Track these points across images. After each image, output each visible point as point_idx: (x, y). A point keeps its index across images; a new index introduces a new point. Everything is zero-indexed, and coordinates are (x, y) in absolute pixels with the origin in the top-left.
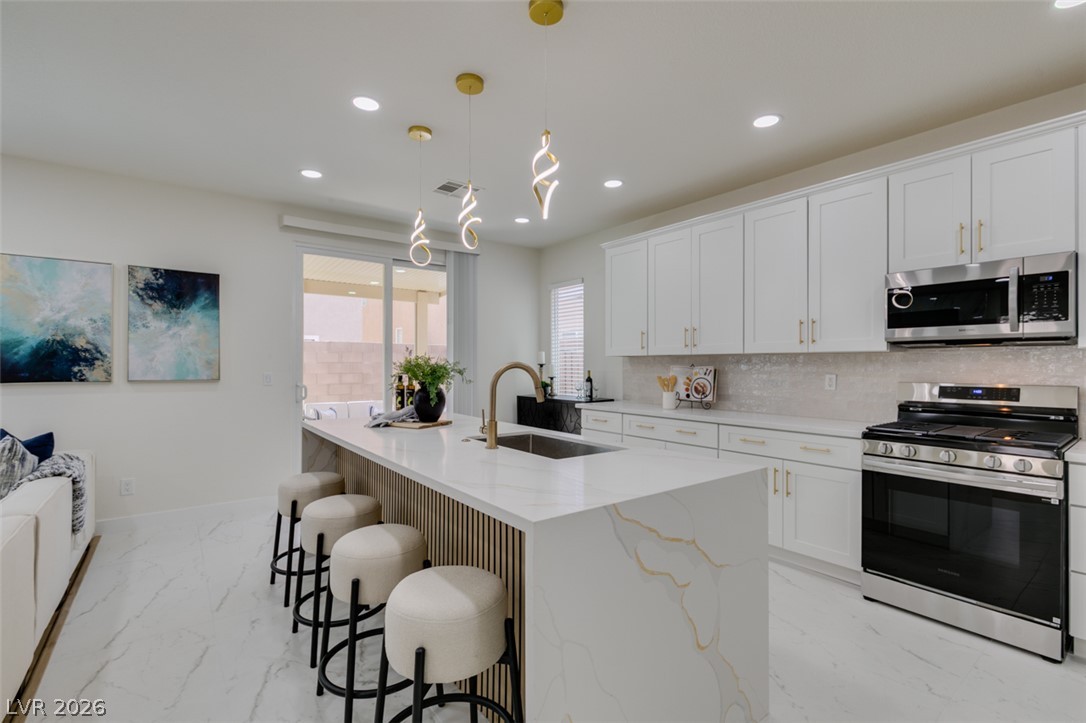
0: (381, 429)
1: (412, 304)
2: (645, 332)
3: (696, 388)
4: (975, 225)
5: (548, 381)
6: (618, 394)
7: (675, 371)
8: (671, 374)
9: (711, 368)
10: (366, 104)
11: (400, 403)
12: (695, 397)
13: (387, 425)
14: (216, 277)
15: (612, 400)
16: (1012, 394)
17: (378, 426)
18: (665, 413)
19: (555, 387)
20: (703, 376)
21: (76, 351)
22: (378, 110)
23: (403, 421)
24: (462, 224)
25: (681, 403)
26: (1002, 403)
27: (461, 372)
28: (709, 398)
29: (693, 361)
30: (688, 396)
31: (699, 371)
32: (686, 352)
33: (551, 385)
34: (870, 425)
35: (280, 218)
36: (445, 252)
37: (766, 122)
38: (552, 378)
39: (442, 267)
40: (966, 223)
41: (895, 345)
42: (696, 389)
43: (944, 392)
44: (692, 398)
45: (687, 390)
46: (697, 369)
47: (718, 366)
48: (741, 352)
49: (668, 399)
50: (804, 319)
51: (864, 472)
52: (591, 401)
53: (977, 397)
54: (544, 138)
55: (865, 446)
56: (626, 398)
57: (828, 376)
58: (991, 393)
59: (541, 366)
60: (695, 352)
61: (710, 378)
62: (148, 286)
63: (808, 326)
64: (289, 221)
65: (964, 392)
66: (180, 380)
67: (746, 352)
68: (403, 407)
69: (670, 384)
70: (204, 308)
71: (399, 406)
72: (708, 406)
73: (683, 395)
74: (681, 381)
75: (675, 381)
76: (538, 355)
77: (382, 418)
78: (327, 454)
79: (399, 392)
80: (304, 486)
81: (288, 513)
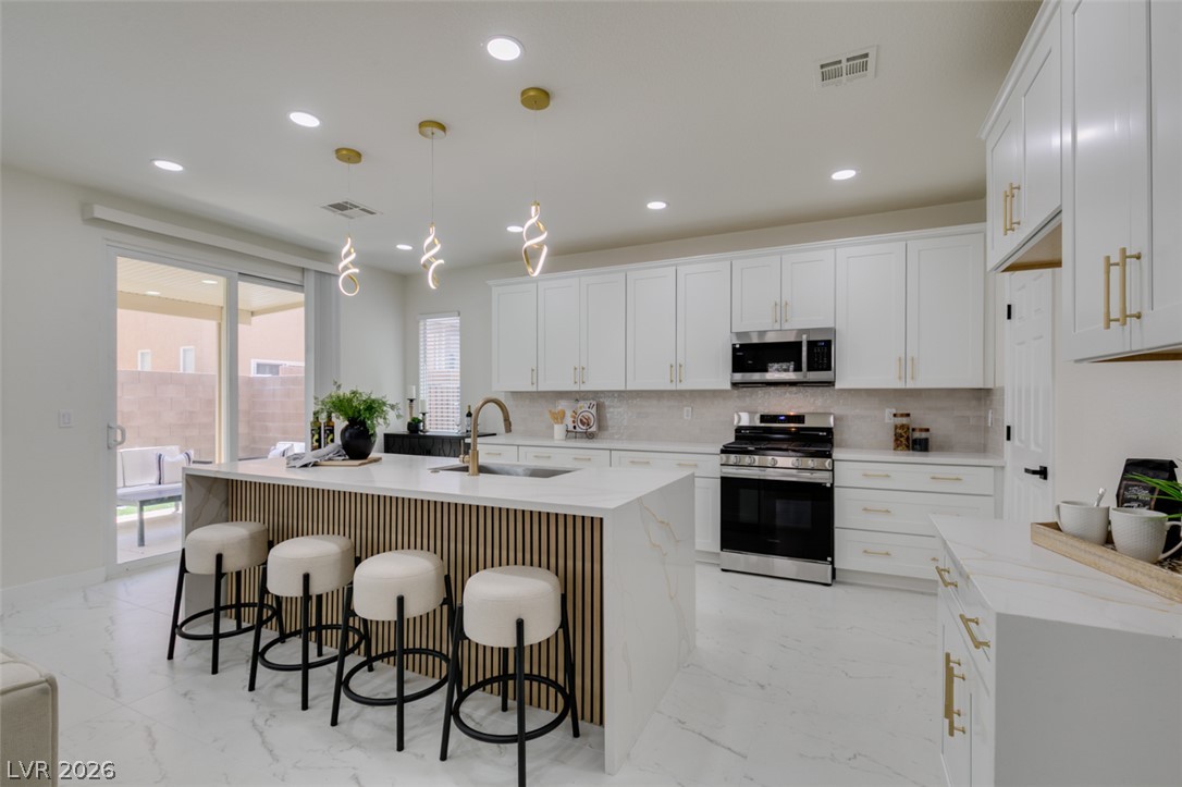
0: (310, 469)
2: (534, 368)
3: (581, 420)
4: (783, 304)
5: (421, 417)
7: (562, 405)
8: (560, 408)
9: (594, 403)
10: (305, 120)
11: (317, 441)
12: (581, 428)
13: (315, 465)
15: (495, 434)
16: (800, 418)
17: (306, 466)
18: (556, 443)
19: (427, 423)
20: (586, 409)
22: (319, 127)
23: (330, 459)
25: (571, 434)
26: (792, 425)
28: (594, 429)
29: (576, 396)
30: (575, 427)
31: (583, 406)
32: (574, 388)
33: (423, 421)
34: (725, 443)
35: (84, 207)
36: (304, 270)
37: (656, 206)
38: (424, 414)
39: (298, 287)
40: (778, 301)
41: (735, 385)
43: (764, 418)
44: (578, 429)
45: (574, 422)
46: (581, 404)
47: (598, 399)
48: (623, 388)
49: (559, 430)
50: (674, 364)
51: (722, 478)
53: (782, 421)
54: (533, 208)
55: (722, 459)
57: (686, 409)
58: (789, 419)
59: (412, 401)
60: (581, 388)
61: (594, 411)
63: (676, 369)
64: (100, 212)
65: (775, 418)
67: (628, 389)
68: (320, 447)
69: (559, 417)
71: (316, 444)
72: (590, 436)
73: (571, 428)
74: (569, 414)
75: (563, 415)
76: (405, 389)
77: (310, 457)
78: (215, 504)
79: (316, 429)
80: (230, 537)
81: (210, 568)
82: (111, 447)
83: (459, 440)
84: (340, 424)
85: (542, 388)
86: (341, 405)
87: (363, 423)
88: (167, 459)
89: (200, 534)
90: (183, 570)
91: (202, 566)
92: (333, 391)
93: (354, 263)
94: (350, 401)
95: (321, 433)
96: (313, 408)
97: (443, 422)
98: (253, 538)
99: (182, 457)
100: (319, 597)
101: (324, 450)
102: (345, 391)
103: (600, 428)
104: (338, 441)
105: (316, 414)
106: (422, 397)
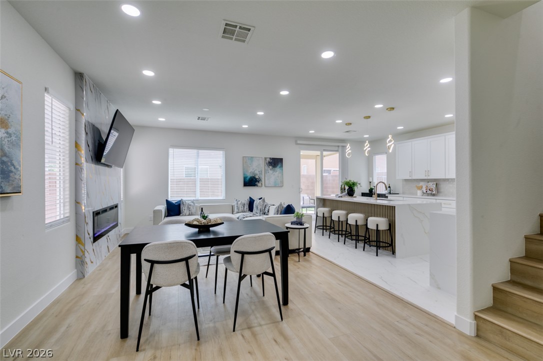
0: (341, 197)
1: (314, 160)
2: (411, 171)
5: (373, 188)
6: (401, 191)
7: (422, 184)
8: (420, 185)
9: (435, 183)
10: (339, 122)
12: (429, 192)
14: (282, 159)
15: (398, 194)
17: (339, 197)
18: (418, 197)
19: (375, 190)
20: (432, 186)
21: (256, 179)
23: (345, 195)
24: (366, 150)
25: (424, 194)
27: (359, 184)
28: (434, 192)
29: (428, 181)
32: (426, 178)
35: (296, 141)
36: (338, 146)
39: (337, 151)
42: (429, 190)
44: (428, 192)
45: (426, 190)
46: (430, 183)
47: (437, 182)
48: (444, 178)
49: (419, 193)
52: (390, 194)
56: (403, 193)
59: (370, 182)
60: (429, 178)
61: (435, 186)
62: (269, 163)
64: (299, 142)
66: (275, 186)
67: (446, 178)
69: (420, 188)
70: (280, 167)
71: (341, 192)
72: (434, 195)
73: (425, 192)
74: (424, 187)
75: (422, 187)
76: (369, 179)
77: (340, 195)
78: (321, 204)
79: (342, 189)
80: (325, 210)
81: (322, 216)
82: (300, 193)
83: (385, 195)
84: (347, 188)
85: (414, 178)
86: (347, 183)
87: (352, 188)
88: (305, 198)
89: (320, 209)
90: (317, 216)
91: (320, 215)
92: (345, 180)
93: (350, 150)
94: (349, 182)
95: (343, 190)
96: (341, 184)
97: (381, 190)
98: (329, 211)
99: (308, 198)
100: (342, 221)
101: (343, 194)
102: (348, 180)
103: (438, 192)
104: (346, 192)
105: (341, 185)
106: (374, 181)
